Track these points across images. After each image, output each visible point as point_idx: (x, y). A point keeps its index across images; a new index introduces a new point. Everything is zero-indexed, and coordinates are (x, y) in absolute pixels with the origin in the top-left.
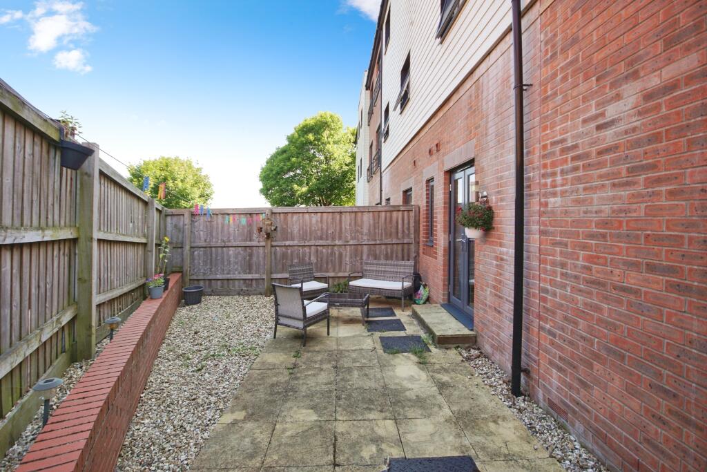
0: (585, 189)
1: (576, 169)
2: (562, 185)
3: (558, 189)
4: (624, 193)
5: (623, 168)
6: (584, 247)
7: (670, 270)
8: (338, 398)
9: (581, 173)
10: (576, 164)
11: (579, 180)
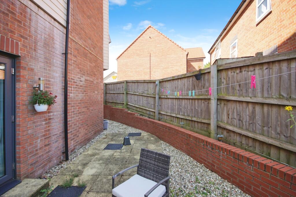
0: (78, 93)
1: (76, 88)
2: (73, 91)
3: (72, 92)
4: (83, 95)
5: (83, 90)
6: (78, 106)
7: (86, 107)
8: (126, 161)
9: (77, 89)
10: (76, 87)
11: (77, 91)
